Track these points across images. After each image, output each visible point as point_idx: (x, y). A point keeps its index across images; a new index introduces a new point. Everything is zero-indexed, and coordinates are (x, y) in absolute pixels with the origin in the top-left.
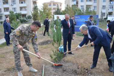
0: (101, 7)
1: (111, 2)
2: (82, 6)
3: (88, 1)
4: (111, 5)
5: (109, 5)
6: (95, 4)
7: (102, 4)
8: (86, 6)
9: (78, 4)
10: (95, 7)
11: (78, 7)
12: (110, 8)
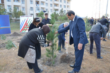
0: (29, 8)
1: (38, 5)
2: (9, 6)
3: (16, 1)
4: (38, 8)
5: (36, 7)
6: (23, 5)
7: (29, 5)
8: (13, 6)
9: (4, 3)
10: (23, 8)
11: (4, 7)
12: (37, 10)
